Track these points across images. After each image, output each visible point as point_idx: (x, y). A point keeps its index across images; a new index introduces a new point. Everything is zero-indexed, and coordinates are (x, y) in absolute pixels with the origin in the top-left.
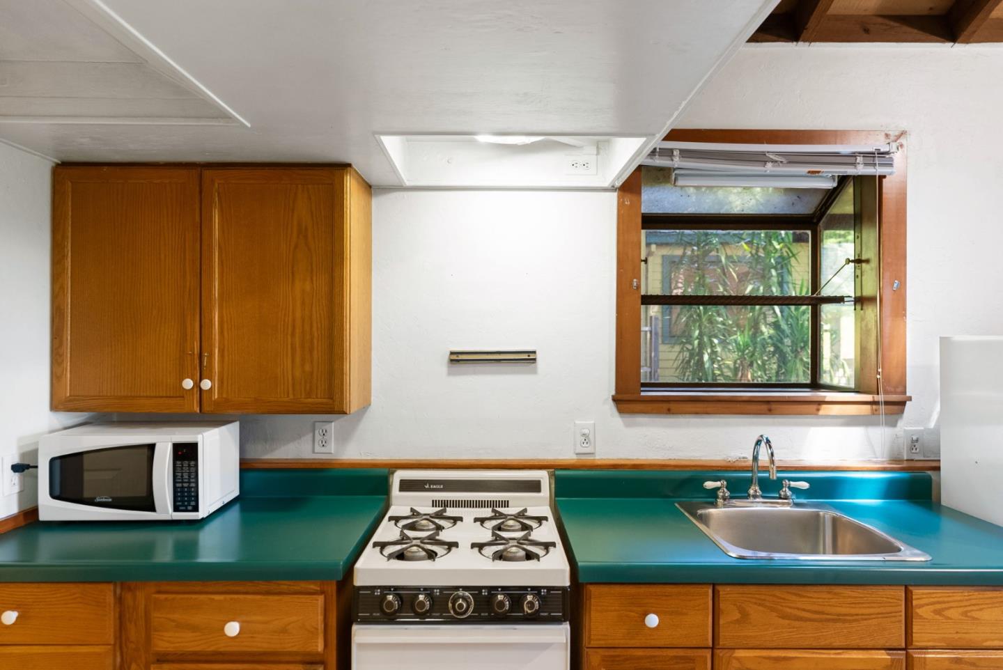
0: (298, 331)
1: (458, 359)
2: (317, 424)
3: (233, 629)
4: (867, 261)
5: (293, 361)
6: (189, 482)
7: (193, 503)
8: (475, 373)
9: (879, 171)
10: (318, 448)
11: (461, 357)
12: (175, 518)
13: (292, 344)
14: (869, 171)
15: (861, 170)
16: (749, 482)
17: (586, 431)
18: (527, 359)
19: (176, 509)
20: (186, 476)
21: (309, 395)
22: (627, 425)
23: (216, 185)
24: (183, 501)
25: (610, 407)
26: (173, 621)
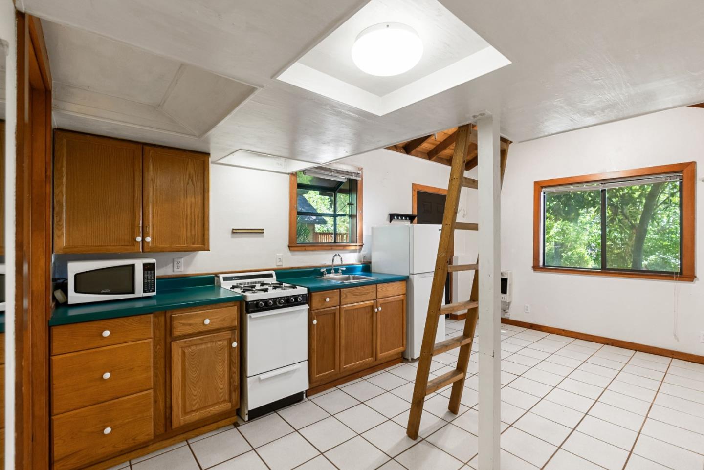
0: (189, 218)
1: (235, 232)
2: (175, 259)
3: (207, 322)
4: (353, 204)
5: (187, 230)
6: (151, 280)
7: (152, 289)
8: (242, 237)
9: (357, 179)
10: (175, 270)
11: (238, 231)
12: (143, 296)
13: (186, 223)
14: (355, 178)
15: (354, 178)
16: (331, 269)
17: (280, 258)
18: (260, 232)
19: (144, 291)
20: (149, 277)
21: (193, 244)
22: (292, 255)
23: (151, 154)
24: (148, 288)
25: (287, 248)
26: (182, 323)
